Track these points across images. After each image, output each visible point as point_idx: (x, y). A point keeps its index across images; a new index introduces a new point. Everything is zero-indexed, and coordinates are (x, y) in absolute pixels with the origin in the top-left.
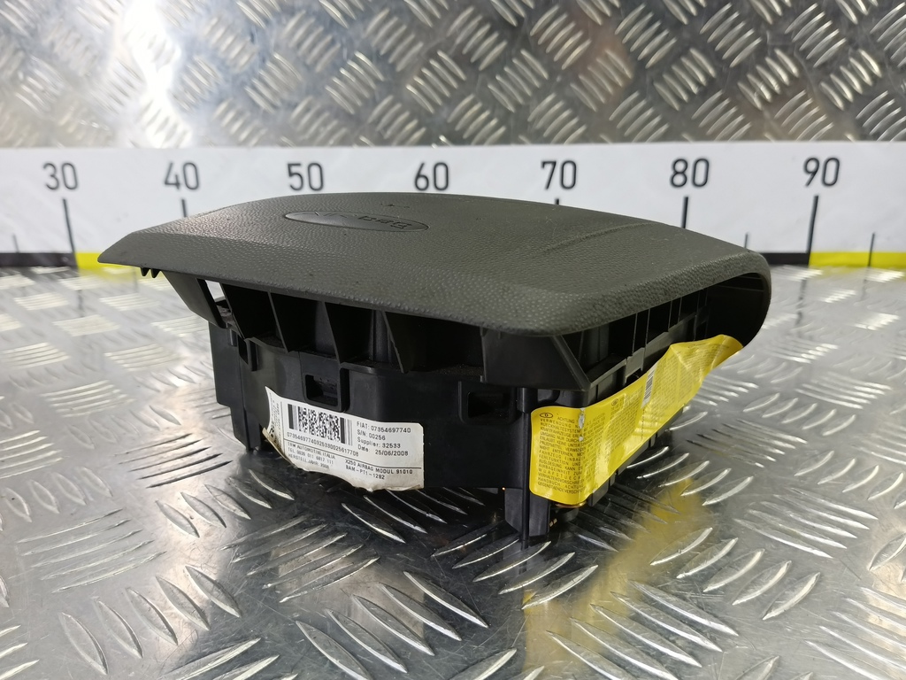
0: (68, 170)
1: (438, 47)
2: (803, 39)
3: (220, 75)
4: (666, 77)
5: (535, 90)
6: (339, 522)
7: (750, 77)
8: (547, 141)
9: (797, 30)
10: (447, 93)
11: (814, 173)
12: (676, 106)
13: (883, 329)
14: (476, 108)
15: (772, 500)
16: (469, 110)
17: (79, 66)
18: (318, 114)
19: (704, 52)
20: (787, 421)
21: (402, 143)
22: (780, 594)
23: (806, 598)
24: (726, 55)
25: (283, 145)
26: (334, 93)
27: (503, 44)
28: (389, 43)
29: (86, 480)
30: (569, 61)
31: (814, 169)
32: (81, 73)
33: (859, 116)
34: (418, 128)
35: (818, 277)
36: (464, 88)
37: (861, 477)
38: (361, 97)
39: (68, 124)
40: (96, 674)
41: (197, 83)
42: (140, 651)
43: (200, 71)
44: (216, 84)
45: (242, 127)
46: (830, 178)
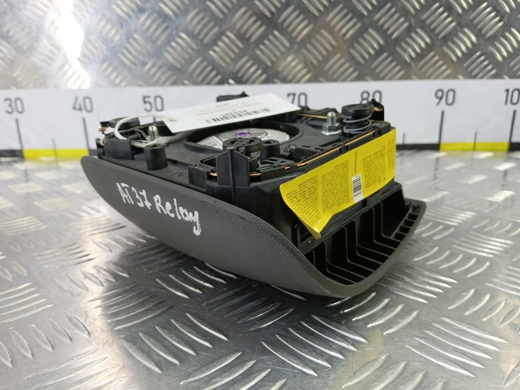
0: (19, 102)
1: (227, 29)
2: (432, 23)
3: (104, 47)
4: (356, 45)
5: (282, 53)
6: (154, 288)
7: (403, 45)
8: (290, 82)
9: (429, 17)
10: (232, 55)
11: (441, 98)
12: (362, 62)
13: (476, 184)
14: (249, 64)
16: (246, 65)
17: (24, 42)
18: (160, 68)
19: (377, 30)
21: (208, 84)
22: (394, 321)
24: (389, 32)
25: (140, 86)
26: (168, 56)
27: (263, 28)
28: (199, 28)
29: (15, 268)
30: (301, 36)
31: (441, 96)
32: (25, 47)
33: (465, 66)
34: (216, 75)
35: (445, 157)
36: (242, 53)
38: (184, 58)
39: (19, 76)
40: (7, 367)
41: (91, 51)
42: (33, 355)
43: (92, 45)
44: (102, 52)
45: (117, 76)
46: (450, 101)
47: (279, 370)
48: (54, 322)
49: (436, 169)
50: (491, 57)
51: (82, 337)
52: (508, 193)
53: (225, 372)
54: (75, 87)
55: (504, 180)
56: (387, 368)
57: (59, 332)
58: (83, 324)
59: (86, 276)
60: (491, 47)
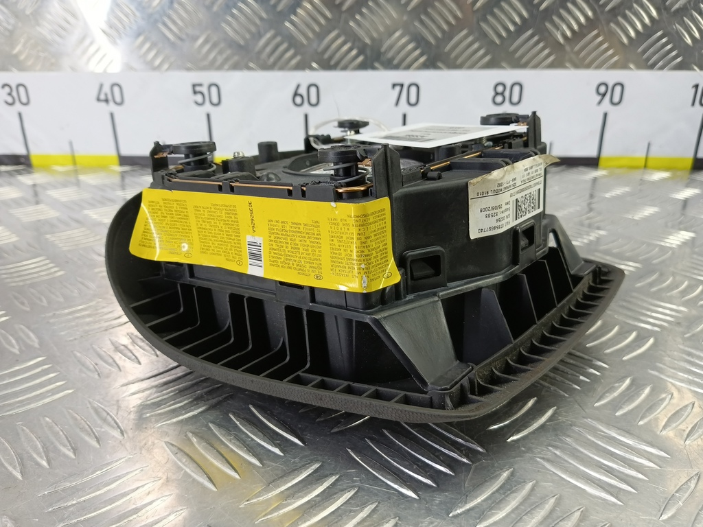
0: (22, 90)
3: (138, 14)
4: (490, 18)
5: (387, 27)
7: (555, 18)
8: (397, 67)
10: (317, 29)
11: (604, 95)
12: (497, 41)
13: (644, 219)
14: (340, 41)
16: (335, 42)
17: (26, 6)
18: (215, 45)
21: (283, 68)
22: (523, 422)
23: (543, 426)
25: (188, 69)
26: (228, 29)
29: (22, 335)
30: (413, 4)
31: (603, 91)
32: (28, 12)
33: (640, 49)
34: (294, 56)
35: (604, 176)
36: (331, 25)
37: (603, 335)
38: (249, 31)
39: (20, 53)
40: (15, 479)
41: (120, 20)
42: (49, 462)
43: (122, 11)
44: (135, 21)
45: (156, 56)
46: (616, 99)
47: (369, 489)
48: (76, 415)
49: (592, 196)
50: (676, 40)
51: (114, 437)
52: (686, 235)
53: (299, 491)
54: (99, 70)
55: (683, 214)
56: (510, 490)
57: (82, 429)
58: (113, 419)
59: (117, 349)
60: (677, 25)
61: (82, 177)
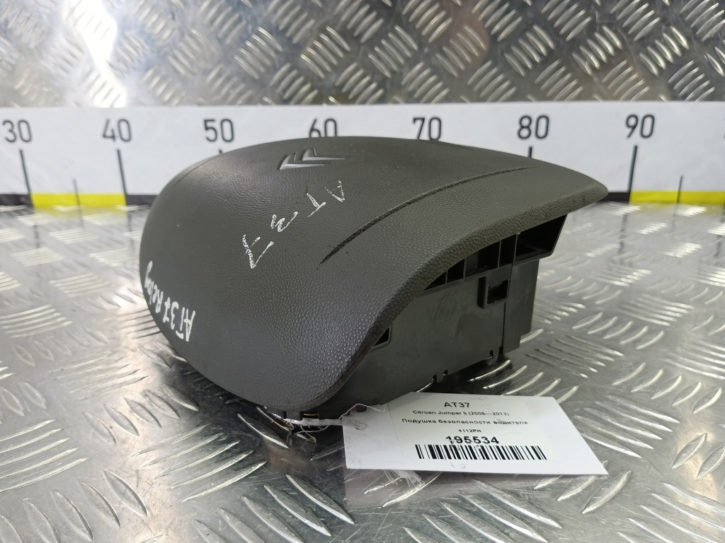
0: (23, 126)
1: (327, 24)
2: (625, 18)
3: (147, 47)
4: (514, 49)
5: (407, 59)
6: (235, 430)
7: (583, 49)
8: (418, 101)
9: (621, 10)
10: (335, 62)
11: (634, 127)
12: (522, 73)
13: (687, 257)
14: (359, 74)
15: (594, 407)
16: (352, 74)
17: (31, 39)
18: (228, 79)
19: (544, 28)
20: (608, 337)
21: (299, 102)
22: (597, 490)
23: (619, 493)
24: (563, 31)
25: (200, 104)
26: (242, 62)
27: (380, 22)
28: (286, 20)
29: (26, 393)
30: (435, 35)
31: (633, 123)
32: (32, 46)
33: (671, 80)
34: (311, 90)
35: (637, 212)
36: (349, 58)
37: (667, 386)
38: (263, 64)
39: (23, 87)
41: (128, 54)
43: (130, 43)
44: (144, 54)
45: (166, 90)
46: (647, 131)
48: (90, 489)
50: (708, 70)
51: (134, 514)
54: (106, 105)
57: (99, 506)
58: (134, 493)
59: (133, 409)
60: (709, 55)
61: (86, 218)
